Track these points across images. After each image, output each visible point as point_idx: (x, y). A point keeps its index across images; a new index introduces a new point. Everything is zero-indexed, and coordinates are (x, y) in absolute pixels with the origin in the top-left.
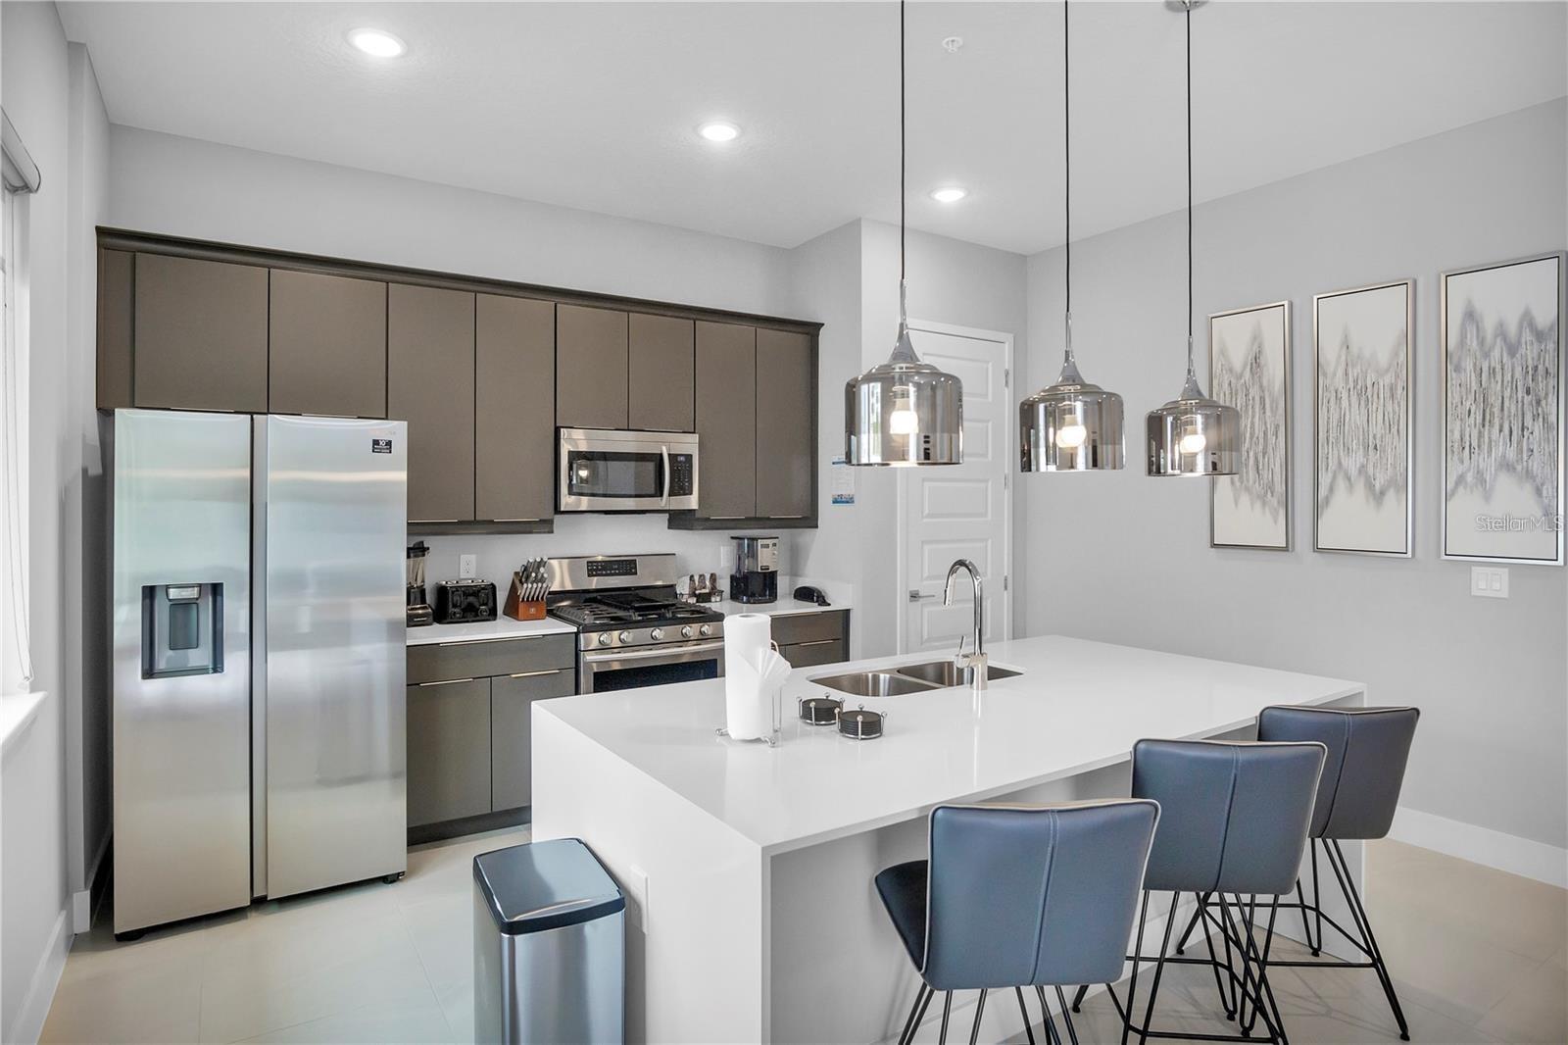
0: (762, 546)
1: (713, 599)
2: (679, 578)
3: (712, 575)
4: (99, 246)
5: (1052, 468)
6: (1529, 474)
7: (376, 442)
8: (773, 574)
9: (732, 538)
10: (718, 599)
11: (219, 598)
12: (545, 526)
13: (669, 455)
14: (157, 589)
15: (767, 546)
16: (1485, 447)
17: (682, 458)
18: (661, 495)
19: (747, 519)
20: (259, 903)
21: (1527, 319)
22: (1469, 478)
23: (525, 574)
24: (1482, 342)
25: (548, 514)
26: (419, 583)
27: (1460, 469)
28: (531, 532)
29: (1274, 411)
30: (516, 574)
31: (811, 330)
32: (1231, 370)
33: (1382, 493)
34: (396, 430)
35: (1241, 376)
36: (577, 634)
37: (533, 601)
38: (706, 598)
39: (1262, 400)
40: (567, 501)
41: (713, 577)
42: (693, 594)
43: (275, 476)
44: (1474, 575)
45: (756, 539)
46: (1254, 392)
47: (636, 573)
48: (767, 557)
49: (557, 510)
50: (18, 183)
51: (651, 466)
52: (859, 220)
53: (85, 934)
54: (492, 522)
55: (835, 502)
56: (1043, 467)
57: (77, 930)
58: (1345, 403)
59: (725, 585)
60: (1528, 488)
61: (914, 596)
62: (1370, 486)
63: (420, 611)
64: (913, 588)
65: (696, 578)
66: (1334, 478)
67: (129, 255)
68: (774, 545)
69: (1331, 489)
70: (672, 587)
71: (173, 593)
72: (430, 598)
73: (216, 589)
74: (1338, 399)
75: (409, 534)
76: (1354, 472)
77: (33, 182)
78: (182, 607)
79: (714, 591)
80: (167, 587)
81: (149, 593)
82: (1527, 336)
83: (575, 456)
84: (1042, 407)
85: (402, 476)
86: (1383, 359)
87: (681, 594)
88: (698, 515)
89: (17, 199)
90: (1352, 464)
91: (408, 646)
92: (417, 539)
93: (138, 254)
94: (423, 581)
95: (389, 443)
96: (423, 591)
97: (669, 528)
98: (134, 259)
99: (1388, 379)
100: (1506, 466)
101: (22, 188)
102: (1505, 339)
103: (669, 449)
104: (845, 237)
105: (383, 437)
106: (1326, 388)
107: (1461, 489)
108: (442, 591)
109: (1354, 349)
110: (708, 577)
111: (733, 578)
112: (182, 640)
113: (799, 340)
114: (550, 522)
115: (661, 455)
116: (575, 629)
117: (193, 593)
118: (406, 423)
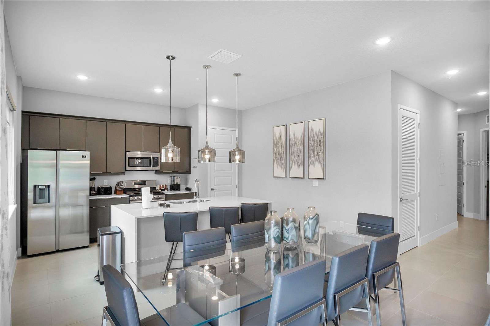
0: (176, 178)
1: (165, 190)
2: (157, 185)
3: (165, 185)
4: (22, 114)
5: (203, 162)
6: (320, 162)
7: (83, 156)
8: (179, 185)
9: (170, 176)
10: (167, 190)
11: (49, 189)
12: (123, 173)
13: (153, 157)
14: (36, 186)
15: (177, 178)
16: (314, 156)
17: (156, 158)
18: (151, 166)
19: (172, 172)
20: (58, 251)
21: (319, 131)
22: (312, 162)
23: (118, 185)
24: (313, 135)
25: (124, 171)
26: (94, 186)
27: (311, 161)
28: (120, 175)
29: (283, 148)
30: (116, 184)
31: (189, 128)
32: (276, 139)
33: (300, 166)
34: (87, 154)
35: (278, 140)
36: (129, 197)
37: (120, 190)
38: (164, 190)
39: (281, 145)
40: (128, 168)
41: (166, 186)
42: (160, 189)
43: (61, 162)
44: (313, 182)
45: (175, 176)
46: (280, 144)
47: (146, 184)
48: (178, 181)
49: (126, 170)
50: (12, 109)
51: (148, 160)
52: (198, 104)
53: (20, 257)
54: (110, 173)
55: (194, 168)
56: (201, 162)
57: (19, 256)
58: (294, 147)
59: (168, 187)
60: (320, 164)
61: (212, 189)
62: (298, 164)
63: (94, 192)
64: (212, 187)
65: (161, 186)
66: (292, 162)
67: (28, 116)
68: (179, 178)
69: (292, 165)
70: (155, 187)
71: (40, 187)
72: (96, 190)
73: (49, 186)
74: (293, 146)
75: (90, 175)
76: (295, 161)
77: (15, 109)
78: (42, 190)
79: (166, 188)
80: (39, 186)
81: (35, 187)
82: (320, 134)
83: (130, 158)
84: (201, 151)
85: (89, 162)
86: (300, 138)
87: (157, 189)
88: (160, 171)
89: (12, 112)
90: (295, 159)
91: (90, 199)
92: (93, 177)
93: (31, 116)
94: (95, 186)
95: (86, 156)
96: (94, 188)
97: (155, 174)
98: (30, 117)
99: (300, 142)
100: (317, 160)
101: (13, 110)
102: (317, 135)
103: (153, 156)
104: (194, 108)
105: (84, 155)
106: (291, 144)
107: (311, 165)
108: (99, 188)
109: (295, 135)
110: (164, 185)
111: (170, 186)
112: (41, 197)
113: (186, 131)
114: (124, 173)
115: (151, 157)
116: (129, 196)
117: (44, 187)
118: (89, 152)
